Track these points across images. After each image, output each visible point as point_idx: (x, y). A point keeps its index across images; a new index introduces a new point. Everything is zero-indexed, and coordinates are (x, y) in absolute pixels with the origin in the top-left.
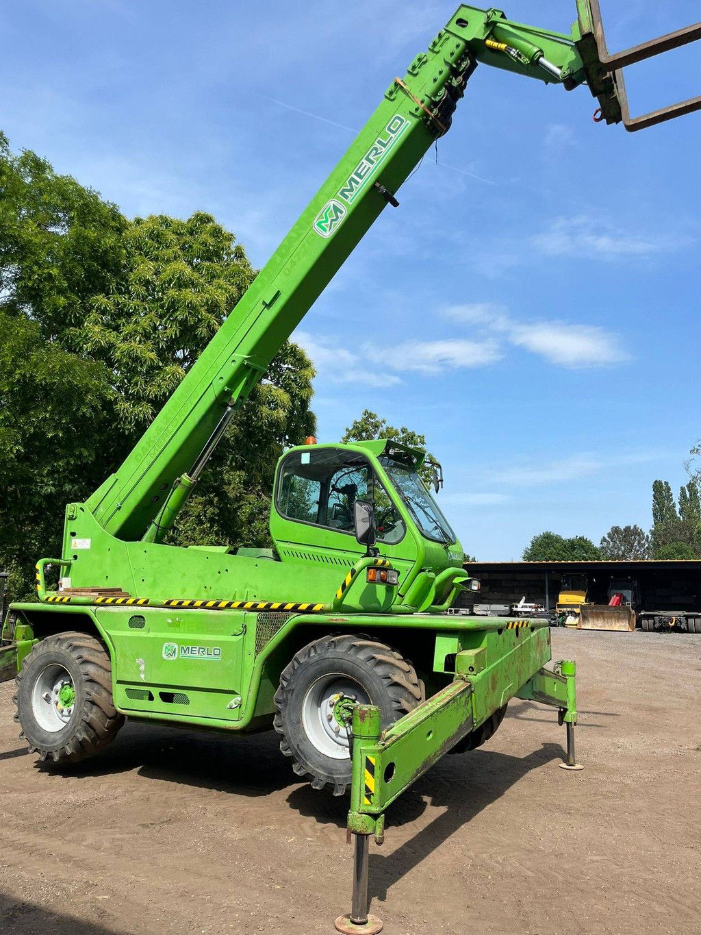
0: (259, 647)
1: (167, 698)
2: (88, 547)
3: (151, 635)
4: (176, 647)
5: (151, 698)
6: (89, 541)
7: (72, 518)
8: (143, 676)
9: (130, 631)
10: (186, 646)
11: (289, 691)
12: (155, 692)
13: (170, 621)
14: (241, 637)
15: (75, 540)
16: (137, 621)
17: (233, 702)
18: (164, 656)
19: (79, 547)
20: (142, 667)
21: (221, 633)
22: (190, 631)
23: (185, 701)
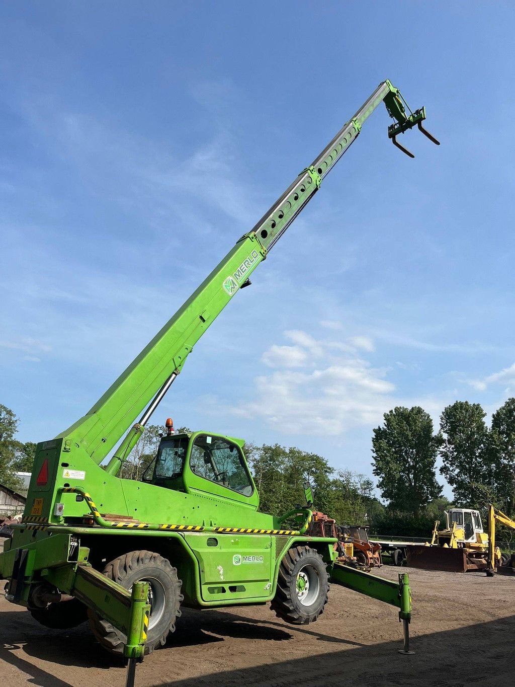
0: (278, 554)
1: (233, 589)
2: (83, 478)
3: (223, 550)
4: (240, 557)
5: (224, 591)
6: (83, 473)
7: (66, 451)
8: (222, 577)
9: (209, 548)
10: (245, 556)
11: (293, 576)
12: (226, 586)
13: (233, 541)
14: (269, 549)
15: (66, 470)
16: (213, 542)
17: (267, 586)
18: (234, 563)
19: (71, 477)
20: (221, 572)
21: (260, 547)
22: (245, 547)
23: (243, 589)
